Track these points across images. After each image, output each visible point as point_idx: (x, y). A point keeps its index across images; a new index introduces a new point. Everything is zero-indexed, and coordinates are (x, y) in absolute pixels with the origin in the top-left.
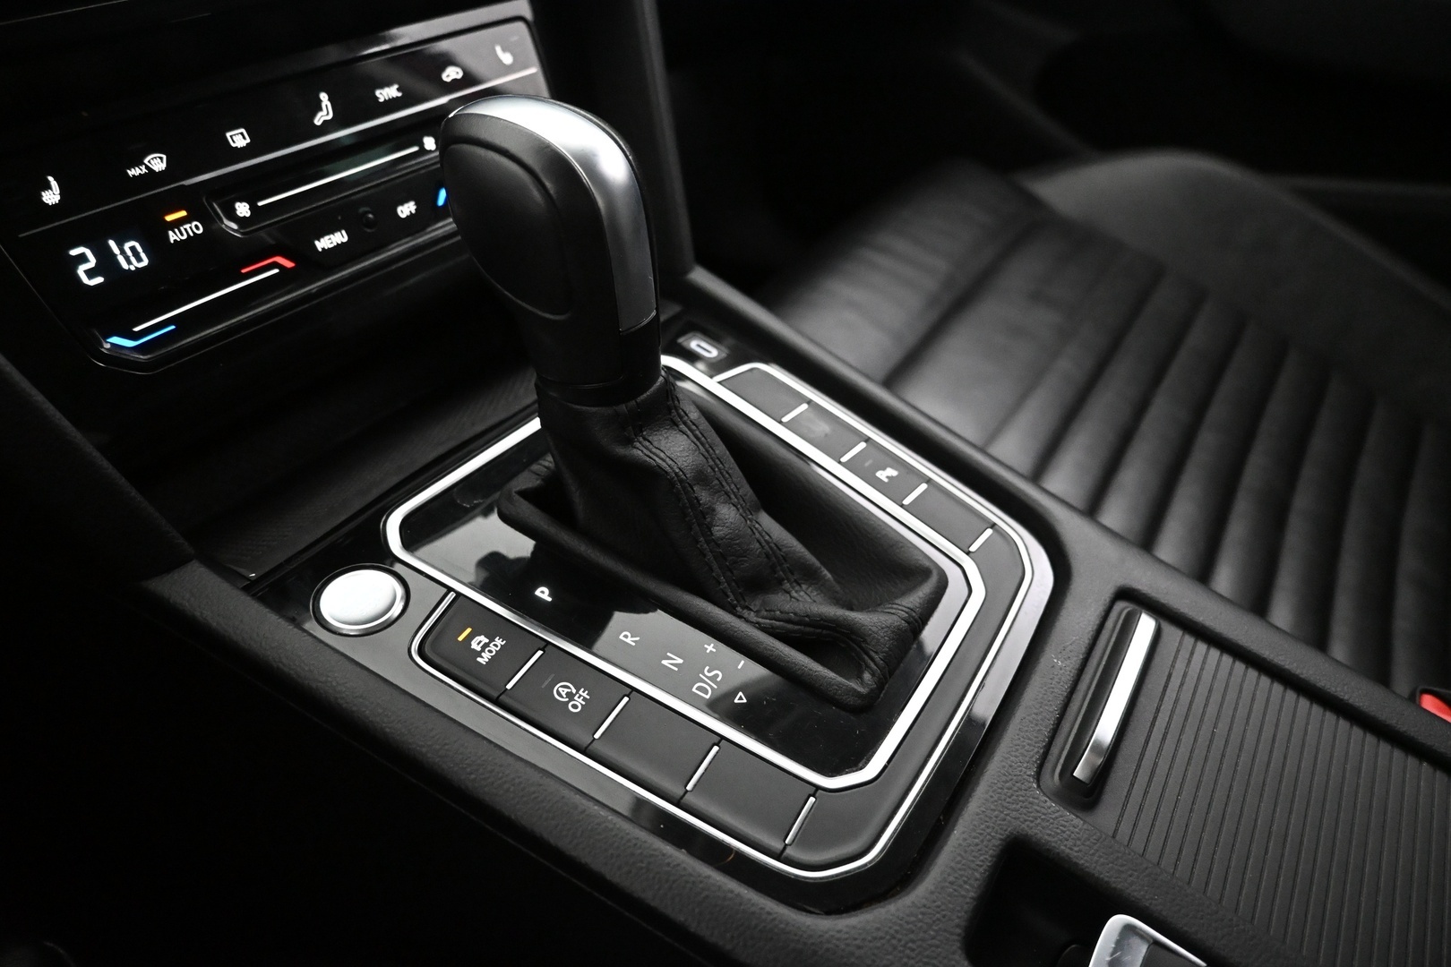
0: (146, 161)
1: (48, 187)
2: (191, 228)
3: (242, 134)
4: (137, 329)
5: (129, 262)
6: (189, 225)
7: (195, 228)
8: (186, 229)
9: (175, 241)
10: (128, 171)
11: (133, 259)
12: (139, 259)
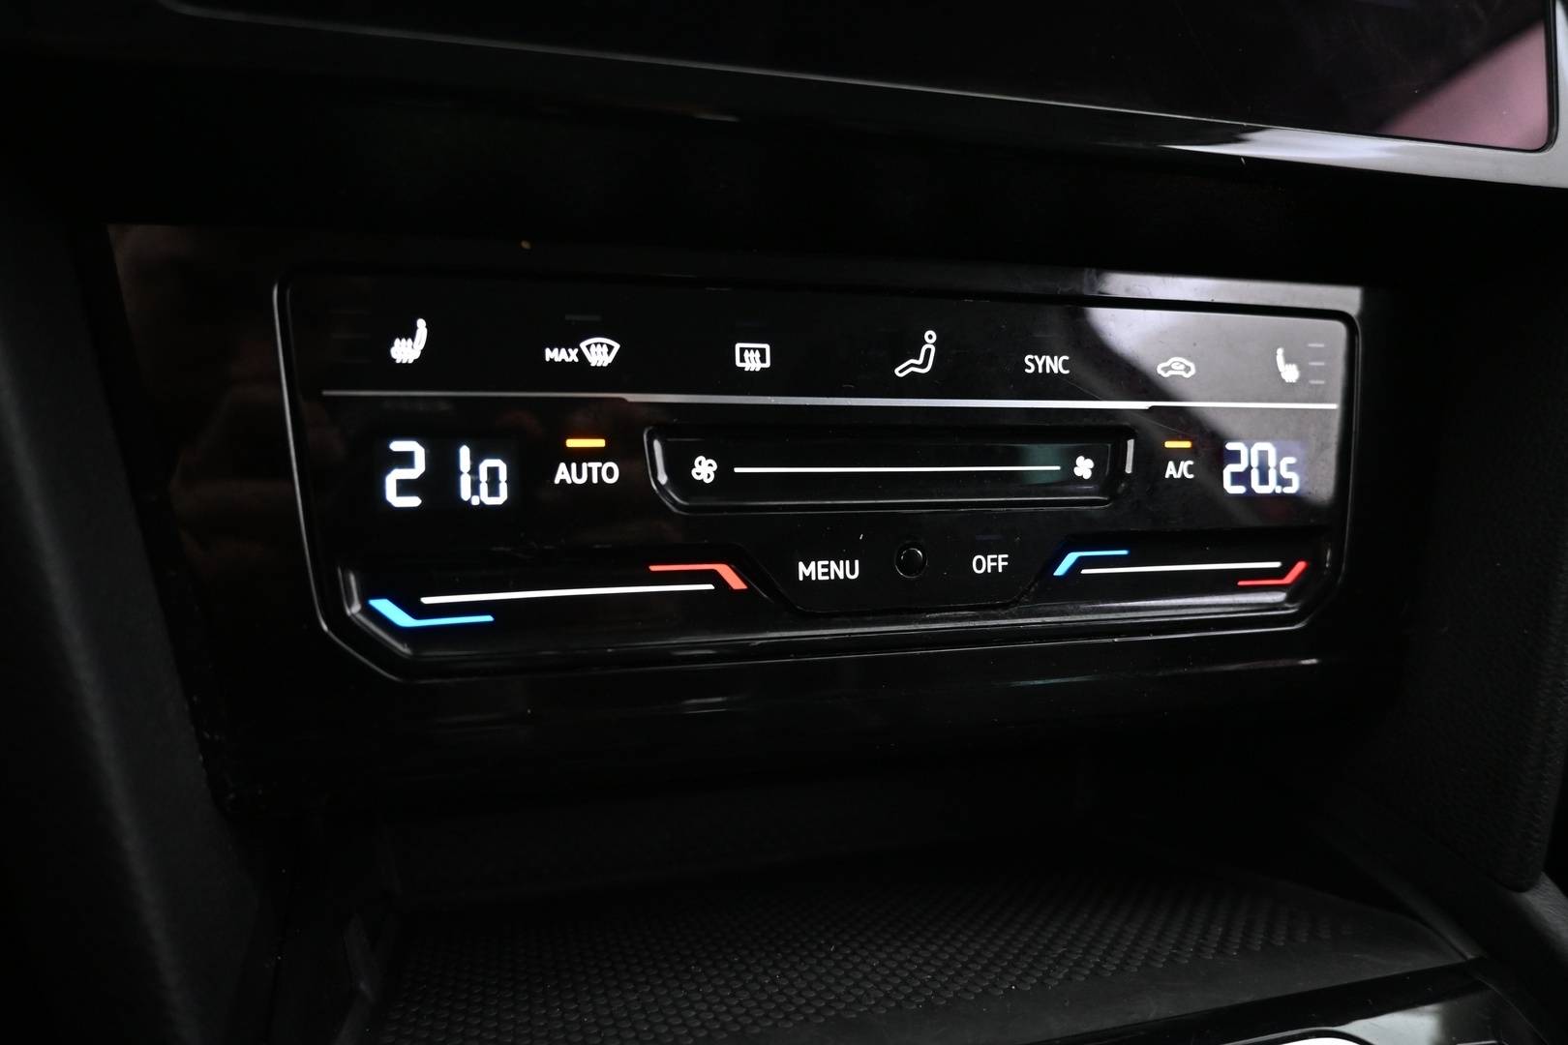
0: (583, 345)
1: (410, 334)
2: (599, 469)
3: (762, 352)
4: (426, 600)
5: (475, 490)
6: (599, 464)
7: (608, 472)
8: (590, 470)
9: (563, 481)
10: (548, 350)
11: (484, 488)
12: (493, 491)
